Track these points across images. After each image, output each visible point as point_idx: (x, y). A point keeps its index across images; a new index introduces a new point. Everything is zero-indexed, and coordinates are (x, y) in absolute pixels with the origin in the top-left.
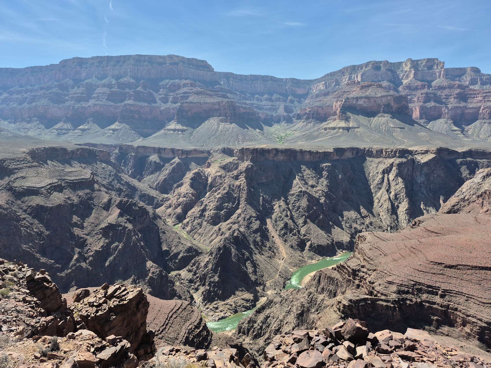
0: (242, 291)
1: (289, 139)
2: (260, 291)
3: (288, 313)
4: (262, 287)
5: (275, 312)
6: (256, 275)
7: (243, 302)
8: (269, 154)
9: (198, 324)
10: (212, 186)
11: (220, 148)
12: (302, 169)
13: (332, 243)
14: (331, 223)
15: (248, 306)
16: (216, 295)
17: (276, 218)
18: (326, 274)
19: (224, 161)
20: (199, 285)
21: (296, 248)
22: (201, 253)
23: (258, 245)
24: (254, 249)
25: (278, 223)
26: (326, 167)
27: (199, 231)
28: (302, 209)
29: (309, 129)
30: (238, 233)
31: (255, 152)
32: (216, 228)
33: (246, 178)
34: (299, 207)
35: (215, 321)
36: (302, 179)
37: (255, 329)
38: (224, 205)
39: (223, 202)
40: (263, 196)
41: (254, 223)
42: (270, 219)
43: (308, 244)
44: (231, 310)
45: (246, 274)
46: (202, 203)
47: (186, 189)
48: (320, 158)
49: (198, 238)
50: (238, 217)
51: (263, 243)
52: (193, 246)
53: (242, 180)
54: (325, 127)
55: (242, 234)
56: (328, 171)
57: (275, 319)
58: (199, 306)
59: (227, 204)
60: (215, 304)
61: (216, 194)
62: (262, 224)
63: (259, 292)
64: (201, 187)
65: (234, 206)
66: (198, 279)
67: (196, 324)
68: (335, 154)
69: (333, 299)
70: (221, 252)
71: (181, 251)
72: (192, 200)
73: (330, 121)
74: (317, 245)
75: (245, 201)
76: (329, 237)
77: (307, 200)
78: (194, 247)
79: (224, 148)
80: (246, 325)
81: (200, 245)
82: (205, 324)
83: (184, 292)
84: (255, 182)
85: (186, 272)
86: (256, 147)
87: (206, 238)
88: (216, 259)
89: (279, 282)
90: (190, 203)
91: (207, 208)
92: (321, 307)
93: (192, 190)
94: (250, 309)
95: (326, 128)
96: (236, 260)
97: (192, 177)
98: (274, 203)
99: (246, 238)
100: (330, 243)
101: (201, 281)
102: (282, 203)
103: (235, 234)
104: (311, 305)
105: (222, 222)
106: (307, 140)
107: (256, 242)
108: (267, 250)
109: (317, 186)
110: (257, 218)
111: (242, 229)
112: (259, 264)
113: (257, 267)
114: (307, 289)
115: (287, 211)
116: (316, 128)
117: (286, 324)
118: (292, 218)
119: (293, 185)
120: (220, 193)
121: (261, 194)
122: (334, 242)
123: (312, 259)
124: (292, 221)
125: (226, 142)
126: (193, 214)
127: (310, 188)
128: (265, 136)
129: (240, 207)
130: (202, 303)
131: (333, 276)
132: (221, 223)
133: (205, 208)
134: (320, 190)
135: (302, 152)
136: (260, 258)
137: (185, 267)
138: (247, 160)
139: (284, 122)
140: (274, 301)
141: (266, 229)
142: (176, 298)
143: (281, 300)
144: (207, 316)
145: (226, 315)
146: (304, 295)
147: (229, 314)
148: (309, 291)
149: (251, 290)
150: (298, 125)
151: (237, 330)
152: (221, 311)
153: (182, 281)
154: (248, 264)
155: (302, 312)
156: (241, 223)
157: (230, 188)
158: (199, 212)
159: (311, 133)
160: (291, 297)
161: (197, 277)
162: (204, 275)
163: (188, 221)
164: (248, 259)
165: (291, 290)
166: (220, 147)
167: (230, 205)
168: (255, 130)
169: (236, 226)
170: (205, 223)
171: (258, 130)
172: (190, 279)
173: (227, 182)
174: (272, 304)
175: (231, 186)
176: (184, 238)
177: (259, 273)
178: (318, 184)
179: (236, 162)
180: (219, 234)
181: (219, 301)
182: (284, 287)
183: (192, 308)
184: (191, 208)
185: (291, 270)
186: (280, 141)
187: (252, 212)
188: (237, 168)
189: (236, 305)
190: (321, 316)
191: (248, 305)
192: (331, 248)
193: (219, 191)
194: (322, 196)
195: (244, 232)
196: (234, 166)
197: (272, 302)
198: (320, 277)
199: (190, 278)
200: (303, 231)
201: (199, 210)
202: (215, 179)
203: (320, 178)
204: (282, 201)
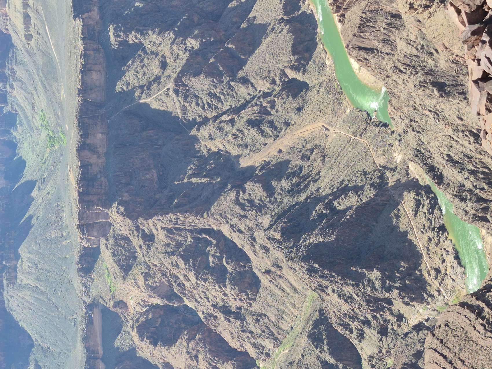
0: (398, 217)
1: (53, 119)
2: (396, 176)
3: (438, 115)
4: (388, 174)
5: (438, 144)
6: (363, 186)
7: (420, 214)
8: (91, 165)
9: (473, 311)
10: (171, 296)
11: (79, 279)
12: (125, 88)
13: (288, 22)
14: (244, 26)
15: (430, 203)
16: (409, 273)
17: (239, 146)
18: (355, 35)
19: (111, 270)
20: (392, 314)
21: (300, 100)
22: (321, 311)
23: (298, 184)
24: (308, 193)
25: (248, 141)
26: (119, 36)
27: (273, 318)
28: (216, 87)
29: (30, 74)
30: (275, 231)
31: (87, 198)
32: (264, 280)
33: (148, 216)
34: (212, 95)
35: (464, 273)
36: (146, 88)
37: (475, 187)
38: (212, 265)
39: (205, 268)
40: (190, 177)
41: (250, 194)
42: (241, 160)
43: (291, 74)
44: (439, 240)
45: (362, 209)
46: (209, 315)
47: (177, 356)
48: (97, 50)
49: (288, 320)
50: (240, 231)
51: (294, 174)
52: (306, 330)
53: (155, 226)
54: (23, 39)
55: (275, 222)
56: (128, 31)
57: (454, 143)
58: (434, 310)
59: (211, 259)
60: (429, 274)
61: (188, 285)
62: (252, 176)
63: (399, 180)
64: (174, 321)
65: (214, 242)
66: (378, 315)
67: (473, 316)
68: (86, 15)
69: (405, 19)
70: (316, 266)
71: (319, 358)
72: (203, 340)
73: (9, 27)
74: (294, 54)
75: (202, 216)
76: (273, 29)
77: (194, 77)
78: (309, 327)
79: (79, 270)
80: (469, 204)
81: (304, 315)
82: (472, 295)
83: (407, 345)
84: (157, 196)
85: (364, 343)
86: (75, 195)
87: (287, 302)
88: (333, 277)
89: (376, 136)
90: (210, 344)
91: (221, 304)
92: (423, 46)
93: (180, 341)
94: (435, 198)
95: (26, 36)
96: (332, 233)
97: (151, 342)
98: (205, 151)
99: (285, 212)
100: (288, 27)
101: (382, 309)
102: (203, 133)
103: (278, 236)
104: (420, 66)
105: (250, 267)
106: (56, 79)
107: (292, 190)
108: (309, 163)
109: (163, 56)
110: (239, 187)
111: (266, 221)
112: (340, 180)
113: (347, 185)
114: (387, 77)
115: (220, 122)
116: (27, 59)
117: (462, 120)
118: (237, 110)
119: (162, 109)
120: (185, 276)
121: (186, 180)
122: (286, 18)
123: (323, 65)
124: (244, 109)
125: (64, 268)
126: (236, 335)
127: (167, 72)
128: (49, 176)
129: (215, 228)
130: (428, 303)
131: (357, 21)
132: (254, 270)
133: (220, 308)
134: (171, 48)
135: (84, 90)
136: (326, 179)
137: (353, 347)
138: (107, 216)
139: (14, 133)
140: (416, 147)
141: (262, 168)
142: (420, 363)
143: (413, 131)
144: (454, 292)
145: (450, 249)
146: (400, 81)
147: (448, 242)
148: (390, 72)
149: (396, 197)
150: (21, 101)
151: (480, 224)
152: (444, 261)
153: (384, 351)
154: (340, 205)
155: (435, 86)
156: (251, 224)
157: (173, 253)
158: (230, 321)
159: (38, 69)
160: (405, 110)
161: (374, 317)
162: (368, 302)
163: (251, 347)
164: (330, 206)
165: (390, 109)
166: (76, 280)
167: (212, 252)
168: (33, 199)
169: (260, 236)
170: (256, 307)
171: (35, 193)
172: (378, 333)
173: (159, 259)
174: (423, 151)
175: (169, 250)
176: (290, 351)
177: (359, 179)
178: (157, 54)
179: (111, 241)
180: (278, 272)
181: (423, 267)
182: (386, 125)
183: (440, 326)
184: (221, 340)
185: (348, 111)
186: (60, 140)
187: (226, 199)
188: (126, 239)
189: (429, 228)
190: (442, 47)
191: (427, 202)
192: (298, 25)
193: (182, 278)
194: (185, 44)
195: (271, 216)
196: (121, 246)
197: (418, 151)
198: (360, 48)
199: (375, 333)
200: (264, 86)
201: (226, 323)
202: (153, 289)
203: (144, 50)
204: (199, 134)
